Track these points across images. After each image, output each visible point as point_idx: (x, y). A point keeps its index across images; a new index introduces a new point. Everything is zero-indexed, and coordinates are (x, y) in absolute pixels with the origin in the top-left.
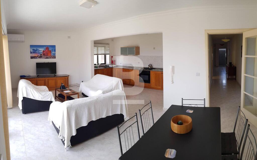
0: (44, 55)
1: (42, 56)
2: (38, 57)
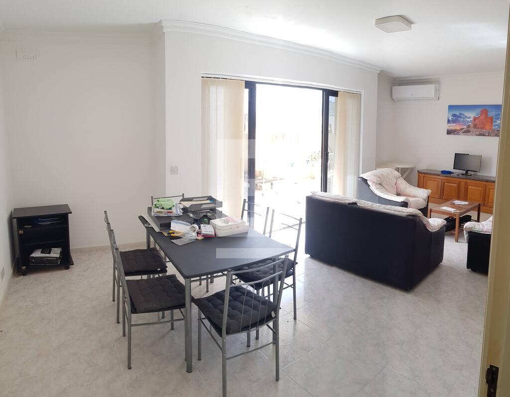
0: (475, 126)
1: (472, 129)
2: (463, 131)
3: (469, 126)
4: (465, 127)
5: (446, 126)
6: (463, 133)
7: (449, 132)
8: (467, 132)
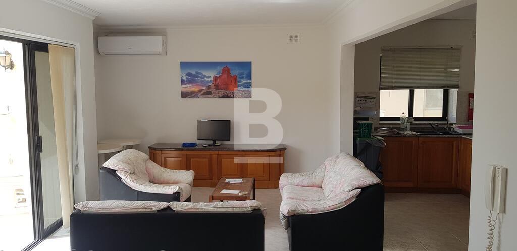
0: (217, 87)
1: (213, 90)
2: (202, 92)
3: (209, 87)
4: (205, 88)
5: (180, 88)
6: (203, 95)
7: (184, 95)
8: (207, 94)
